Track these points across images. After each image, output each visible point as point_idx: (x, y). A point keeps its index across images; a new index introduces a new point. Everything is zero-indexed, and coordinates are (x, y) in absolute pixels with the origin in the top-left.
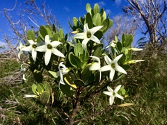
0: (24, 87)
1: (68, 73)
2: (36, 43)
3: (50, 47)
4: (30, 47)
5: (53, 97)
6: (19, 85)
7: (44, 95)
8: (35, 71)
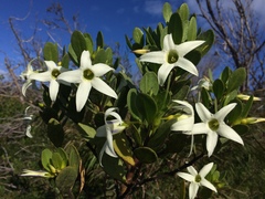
0: (26, 144)
1: (124, 131)
2: (59, 68)
3: (89, 75)
4: (48, 73)
5: (83, 179)
6: (19, 140)
7: (67, 174)
8: (51, 120)
